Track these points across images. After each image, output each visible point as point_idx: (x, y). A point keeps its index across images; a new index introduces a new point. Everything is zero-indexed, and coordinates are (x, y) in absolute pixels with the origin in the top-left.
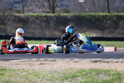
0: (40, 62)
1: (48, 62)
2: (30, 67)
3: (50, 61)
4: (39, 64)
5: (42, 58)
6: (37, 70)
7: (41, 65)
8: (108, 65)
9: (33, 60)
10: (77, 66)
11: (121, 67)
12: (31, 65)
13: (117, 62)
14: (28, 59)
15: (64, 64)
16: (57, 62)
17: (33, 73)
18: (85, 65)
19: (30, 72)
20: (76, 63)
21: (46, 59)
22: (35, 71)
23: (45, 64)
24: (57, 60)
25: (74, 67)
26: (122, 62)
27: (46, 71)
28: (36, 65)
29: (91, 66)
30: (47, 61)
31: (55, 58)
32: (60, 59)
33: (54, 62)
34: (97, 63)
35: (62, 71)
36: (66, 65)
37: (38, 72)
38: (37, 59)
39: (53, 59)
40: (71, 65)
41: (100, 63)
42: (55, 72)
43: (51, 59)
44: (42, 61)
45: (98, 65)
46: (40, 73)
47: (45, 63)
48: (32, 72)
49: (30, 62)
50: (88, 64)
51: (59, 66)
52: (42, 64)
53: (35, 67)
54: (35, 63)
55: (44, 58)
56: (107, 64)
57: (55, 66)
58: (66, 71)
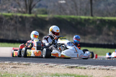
0: (13, 65)
1: (22, 66)
2: (3, 70)
3: (24, 65)
4: (12, 67)
5: (16, 61)
6: (9, 73)
7: (14, 69)
8: (85, 71)
9: (6, 62)
10: (52, 71)
11: (98, 73)
12: (4, 68)
13: (94, 69)
14: (1, 61)
15: (38, 68)
16: (31, 66)
17: (5, 76)
18: (61, 70)
19: (2, 75)
20: (51, 68)
21: (20, 62)
22: (8, 73)
23: (19, 68)
24: (32, 64)
25: (49, 72)
26: (100, 69)
27: (19, 75)
28: (9, 68)
29: (66, 71)
30: (21, 64)
31: (30, 62)
32: (34, 64)
33: (28, 66)
34: (73, 69)
35: (35, 75)
36: (40, 70)
37: (11, 75)
38: (10, 62)
39: (27, 63)
40: (45, 70)
41: (77, 69)
42: (29, 75)
43: (25, 63)
44: (15, 64)
45: (75, 71)
46: (13, 76)
47: (19, 66)
48: (4, 74)
49: (2, 65)
50: (64, 70)
51: (33, 70)
52: (15, 67)
53: (7, 70)
54: (8, 66)
55: (18, 61)
56: (83, 70)
57: (29, 70)
58: (40, 75)
